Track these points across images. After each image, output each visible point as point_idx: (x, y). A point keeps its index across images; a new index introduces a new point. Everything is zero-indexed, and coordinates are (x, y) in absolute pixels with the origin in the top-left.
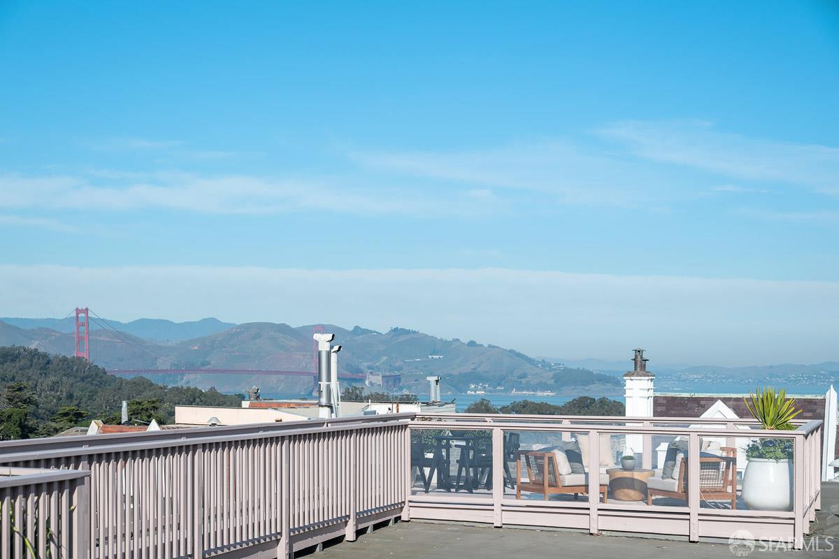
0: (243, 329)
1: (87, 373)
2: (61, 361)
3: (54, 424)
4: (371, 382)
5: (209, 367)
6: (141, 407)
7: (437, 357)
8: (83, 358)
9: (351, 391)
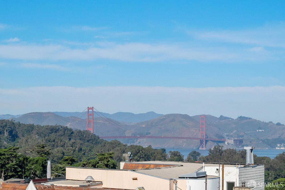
0: (166, 117)
1: (90, 138)
2: (78, 132)
3: (60, 165)
4: (228, 143)
5: (149, 135)
6: (104, 157)
7: (261, 131)
8: (89, 131)
9: (217, 148)
